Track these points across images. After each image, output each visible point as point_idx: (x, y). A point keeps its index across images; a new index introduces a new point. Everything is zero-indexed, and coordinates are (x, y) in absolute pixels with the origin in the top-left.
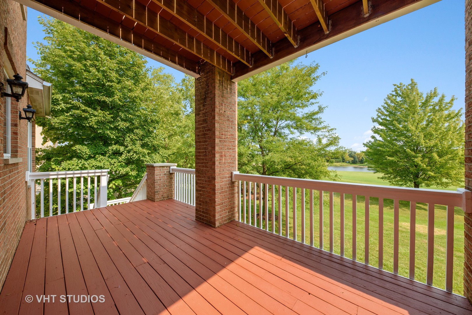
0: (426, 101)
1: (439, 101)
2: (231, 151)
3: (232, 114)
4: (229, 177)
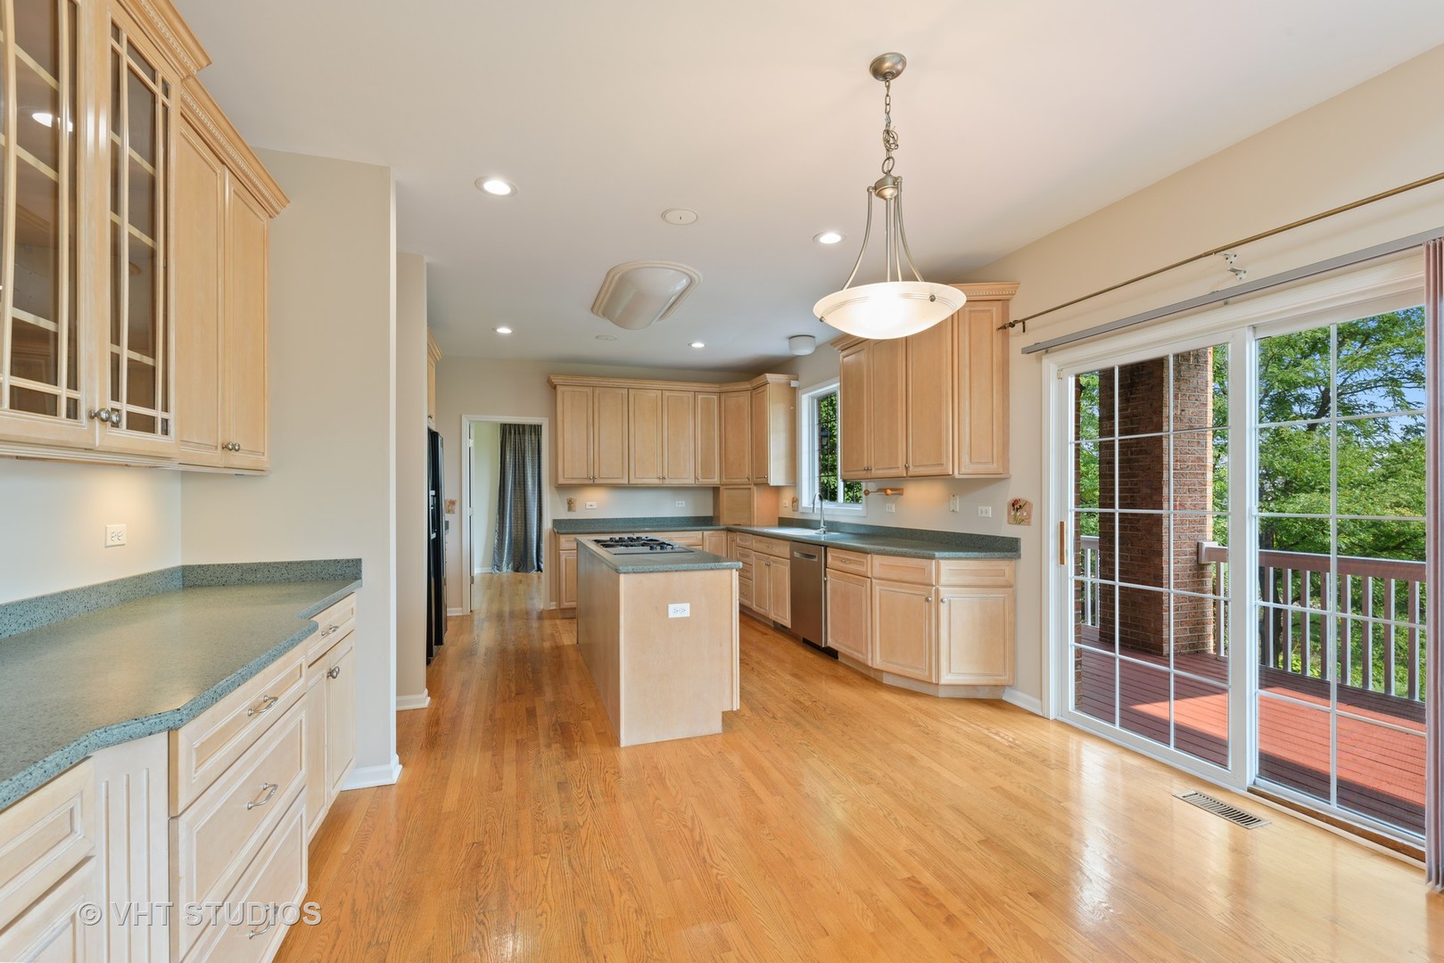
2: (1197, 495)
3: (1200, 412)
4: (1191, 554)
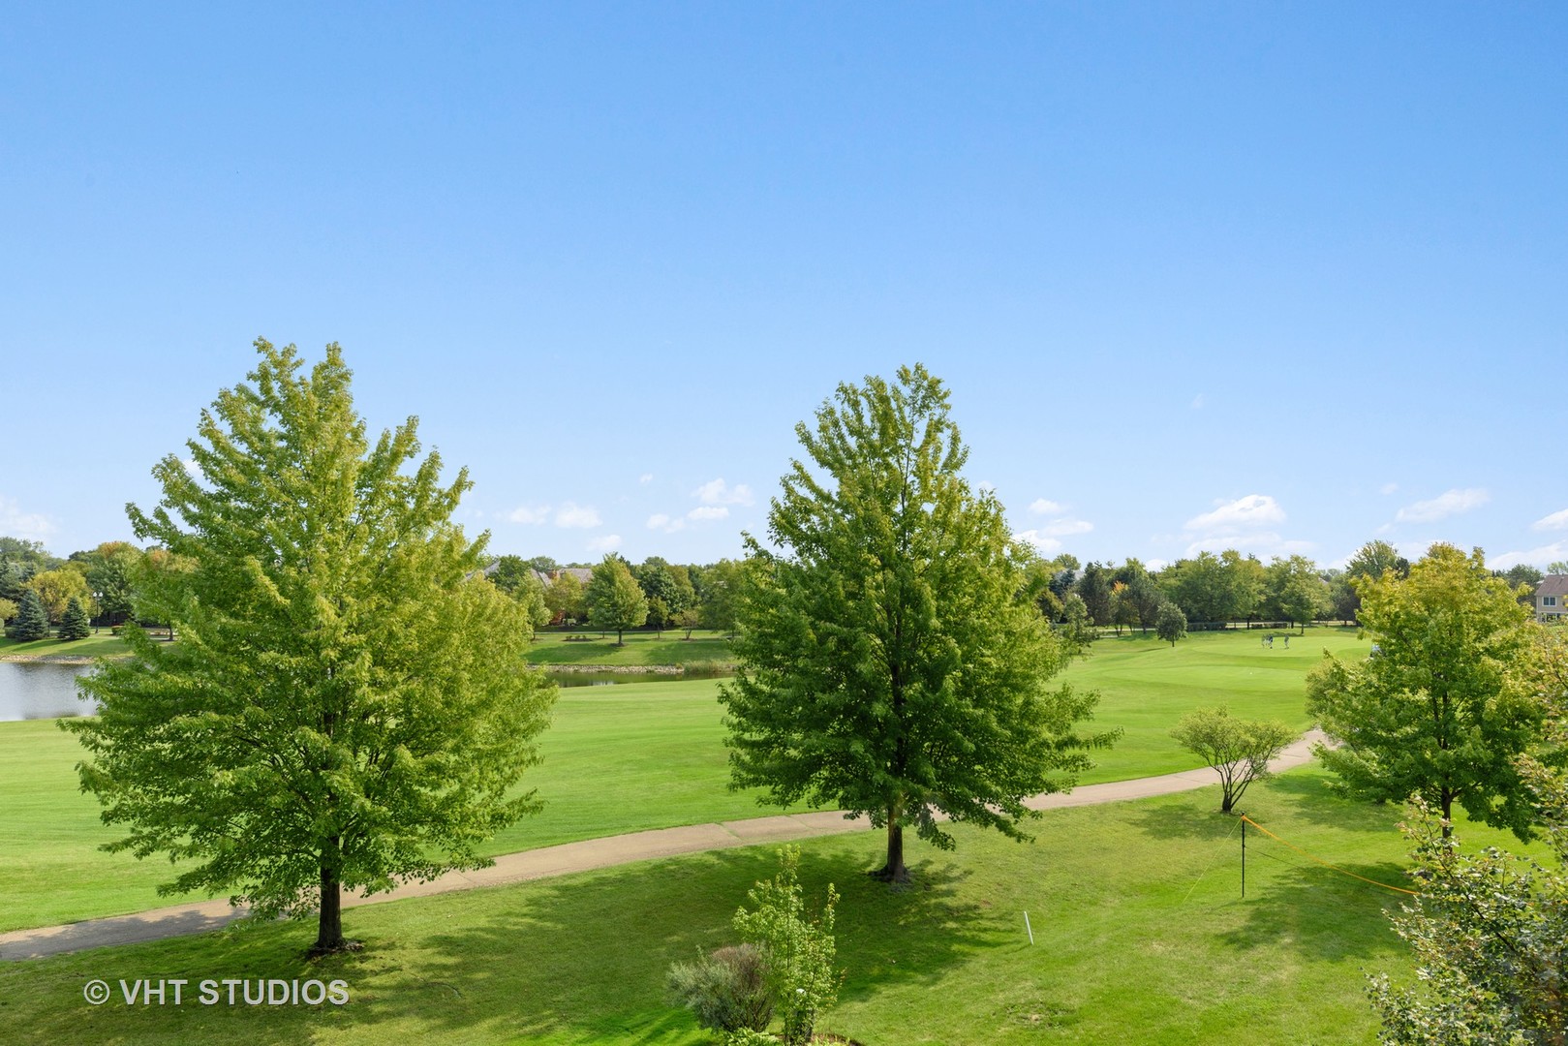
0: (377, 460)
1: (420, 476)
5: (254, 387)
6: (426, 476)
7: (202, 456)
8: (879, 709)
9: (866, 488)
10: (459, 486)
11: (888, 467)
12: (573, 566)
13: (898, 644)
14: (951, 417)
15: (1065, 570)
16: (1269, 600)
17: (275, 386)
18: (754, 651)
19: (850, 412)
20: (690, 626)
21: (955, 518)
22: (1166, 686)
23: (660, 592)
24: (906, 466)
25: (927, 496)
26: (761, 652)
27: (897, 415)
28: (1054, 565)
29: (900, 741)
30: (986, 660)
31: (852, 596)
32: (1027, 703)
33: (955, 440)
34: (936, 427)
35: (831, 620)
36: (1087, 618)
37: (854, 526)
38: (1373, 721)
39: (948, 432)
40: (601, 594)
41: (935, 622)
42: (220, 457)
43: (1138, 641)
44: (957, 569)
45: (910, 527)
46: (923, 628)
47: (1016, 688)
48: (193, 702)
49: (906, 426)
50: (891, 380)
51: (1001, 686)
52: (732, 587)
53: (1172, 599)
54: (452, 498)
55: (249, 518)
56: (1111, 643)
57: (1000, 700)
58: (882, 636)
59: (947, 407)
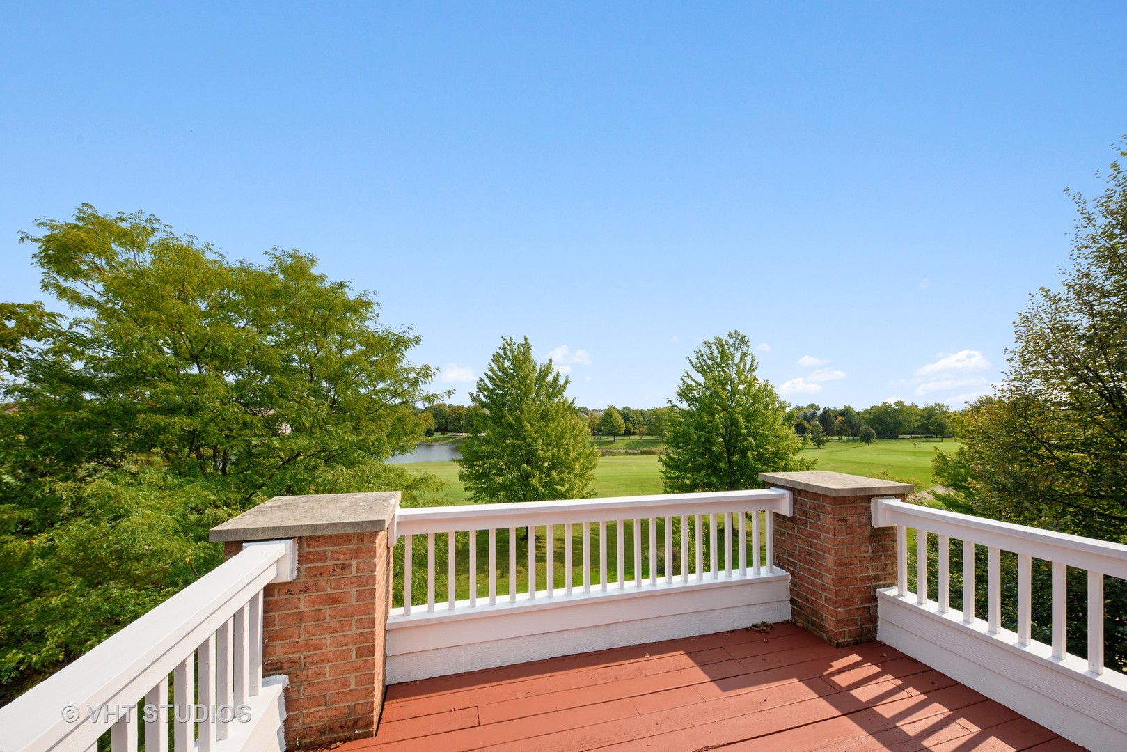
0: (540, 376)
1: (554, 380)
5: (501, 352)
6: (556, 380)
7: (490, 378)
8: (722, 465)
9: (715, 380)
10: (566, 382)
11: (724, 372)
12: (594, 410)
13: (730, 440)
14: (750, 351)
15: (812, 411)
16: (923, 425)
17: (508, 352)
18: (672, 442)
19: (707, 349)
20: (642, 434)
21: (753, 390)
22: (862, 463)
23: (630, 421)
24: (732, 371)
25: (741, 383)
26: (674, 443)
27: (728, 351)
28: (807, 408)
29: (731, 478)
30: (767, 447)
31: (710, 422)
32: (786, 465)
33: (753, 360)
34: (744, 355)
35: (702, 431)
36: (822, 432)
37: (711, 395)
38: (960, 478)
39: (749, 357)
40: (607, 421)
41: (744, 431)
42: (495, 377)
43: (850, 443)
44: (754, 411)
45: (734, 395)
46: (740, 434)
47: (782, 459)
48: (490, 455)
49: (732, 355)
50: (724, 337)
51: (774, 458)
52: (659, 418)
53: (868, 424)
54: (564, 387)
55: (503, 396)
56: (836, 444)
57: (774, 463)
58: (723, 437)
59: (748, 347)
